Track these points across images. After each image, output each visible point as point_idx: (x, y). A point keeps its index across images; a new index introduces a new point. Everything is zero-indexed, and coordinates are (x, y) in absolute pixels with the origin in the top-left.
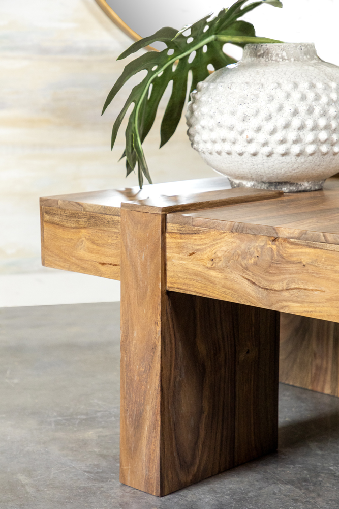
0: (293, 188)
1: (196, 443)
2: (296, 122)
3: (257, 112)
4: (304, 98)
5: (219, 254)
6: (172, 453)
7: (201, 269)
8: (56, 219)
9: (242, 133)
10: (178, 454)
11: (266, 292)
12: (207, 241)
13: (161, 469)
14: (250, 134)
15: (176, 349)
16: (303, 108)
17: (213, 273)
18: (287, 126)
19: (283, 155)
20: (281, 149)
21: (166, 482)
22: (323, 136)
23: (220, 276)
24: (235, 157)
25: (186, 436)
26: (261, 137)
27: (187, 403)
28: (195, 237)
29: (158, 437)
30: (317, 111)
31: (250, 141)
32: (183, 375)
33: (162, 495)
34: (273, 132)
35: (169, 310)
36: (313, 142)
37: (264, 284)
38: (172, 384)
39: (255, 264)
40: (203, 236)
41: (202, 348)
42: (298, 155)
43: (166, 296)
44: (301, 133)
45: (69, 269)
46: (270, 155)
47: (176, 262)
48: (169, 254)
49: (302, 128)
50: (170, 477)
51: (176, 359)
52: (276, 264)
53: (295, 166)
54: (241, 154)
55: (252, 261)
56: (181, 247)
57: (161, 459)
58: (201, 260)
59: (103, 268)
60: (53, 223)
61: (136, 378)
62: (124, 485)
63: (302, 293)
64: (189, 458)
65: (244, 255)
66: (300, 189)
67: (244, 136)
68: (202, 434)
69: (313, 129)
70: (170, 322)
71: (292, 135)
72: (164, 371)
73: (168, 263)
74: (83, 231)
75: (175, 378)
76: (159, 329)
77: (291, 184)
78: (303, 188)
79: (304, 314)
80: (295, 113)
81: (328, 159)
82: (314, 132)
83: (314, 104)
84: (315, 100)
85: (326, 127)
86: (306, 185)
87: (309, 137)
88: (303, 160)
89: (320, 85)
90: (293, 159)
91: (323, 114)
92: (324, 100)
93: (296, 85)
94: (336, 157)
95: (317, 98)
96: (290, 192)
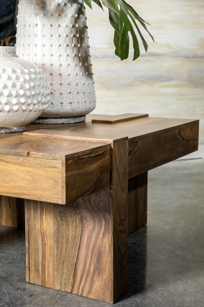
0: (8, 131)
2: (6, 92)
4: (9, 78)
16: (9, 84)
22: (22, 100)
30: (18, 85)
36: (17, 104)
42: (9, 112)
44: (9, 99)
49: (10, 95)
53: (7, 118)
66: (12, 131)
69: (16, 96)
71: (4, 100)
80: (5, 87)
81: (26, 113)
82: (17, 98)
83: (16, 82)
84: (16, 79)
85: (24, 95)
86: (15, 129)
87: (14, 101)
88: (12, 115)
89: (19, 71)
90: (6, 114)
91: (22, 87)
92: (22, 79)
93: (4, 71)
94: (31, 112)
95: (17, 78)
96: (6, 133)
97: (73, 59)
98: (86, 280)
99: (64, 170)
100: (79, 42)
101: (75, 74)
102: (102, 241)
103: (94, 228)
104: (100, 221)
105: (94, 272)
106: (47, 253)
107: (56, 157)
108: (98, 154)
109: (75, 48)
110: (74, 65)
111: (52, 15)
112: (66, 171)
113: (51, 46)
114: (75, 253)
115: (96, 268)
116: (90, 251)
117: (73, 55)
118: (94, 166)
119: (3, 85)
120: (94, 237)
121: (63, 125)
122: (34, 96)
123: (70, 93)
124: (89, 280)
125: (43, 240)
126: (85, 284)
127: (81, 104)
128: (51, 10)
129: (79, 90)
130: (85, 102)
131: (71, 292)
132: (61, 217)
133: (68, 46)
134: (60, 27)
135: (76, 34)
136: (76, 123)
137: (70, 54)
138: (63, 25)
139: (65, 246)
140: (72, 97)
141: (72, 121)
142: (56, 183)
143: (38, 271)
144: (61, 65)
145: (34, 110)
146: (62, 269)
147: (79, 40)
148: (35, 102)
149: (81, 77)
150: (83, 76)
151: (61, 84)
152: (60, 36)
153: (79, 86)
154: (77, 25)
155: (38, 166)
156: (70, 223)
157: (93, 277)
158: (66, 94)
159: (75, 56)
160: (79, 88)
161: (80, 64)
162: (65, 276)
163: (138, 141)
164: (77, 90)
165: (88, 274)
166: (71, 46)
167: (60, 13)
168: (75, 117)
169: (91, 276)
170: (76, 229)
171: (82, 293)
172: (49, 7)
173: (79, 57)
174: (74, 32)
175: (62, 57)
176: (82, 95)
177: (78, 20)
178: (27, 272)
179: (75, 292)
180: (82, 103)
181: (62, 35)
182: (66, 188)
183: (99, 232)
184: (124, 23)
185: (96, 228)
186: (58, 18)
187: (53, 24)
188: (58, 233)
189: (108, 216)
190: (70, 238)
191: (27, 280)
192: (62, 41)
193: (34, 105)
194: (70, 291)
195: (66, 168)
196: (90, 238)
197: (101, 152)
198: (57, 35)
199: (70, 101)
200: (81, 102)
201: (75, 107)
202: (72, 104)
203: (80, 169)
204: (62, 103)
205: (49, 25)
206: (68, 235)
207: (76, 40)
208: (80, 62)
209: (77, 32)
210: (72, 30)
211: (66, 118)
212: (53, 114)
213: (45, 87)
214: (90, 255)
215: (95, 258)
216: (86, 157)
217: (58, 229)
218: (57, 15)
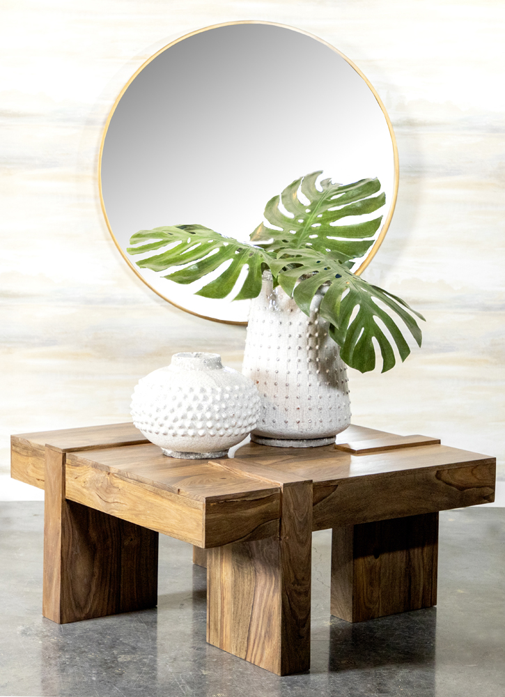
0: (198, 457)
1: (88, 594)
2: (190, 415)
3: (165, 407)
4: (195, 398)
5: (87, 479)
6: (69, 598)
7: (80, 487)
8: (18, 449)
9: (156, 419)
10: (74, 599)
11: (105, 503)
12: (82, 471)
13: (61, 607)
14: (161, 421)
15: (73, 534)
16: (195, 405)
17: (85, 490)
18: (184, 417)
19: (183, 436)
20: (181, 432)
21: (64, 615)
22: (209, 424)
23: (87, 492)
24: (154, 434)
25: (80, 589)
26: (168, 423)
27: (81, 568)
28: (78, 468)
29: (60, 588)
30: (205, 408)
31: (161, 425)
32: (79, 551)
33: (61, 623)
34: (175, 421)
35: (67, 510)
36: (202, 428)
37: (104, 498)
38: (69, 556)
39: (101, 487)
40: (81, 468)
41: (93, 535)
42: (193, 436)
43: (65, 502)
44: (194, 422)
45: (23, 481)
46: (174, 435)
47: (70, 482)
48: (67, 477)
49: (194, 419)
50: (68, 613)
51: (73, 540)
52: (109, 488)
53: (193, 443)
54: (157, 433)
55: (100, 485)
56: (72, 473)
57: (61, 601)
58: (80, 482)
59: (38, 482)
60: (16, 452)
61: (50, 551)
62: (44, 617)
63: (119, 505)
64: (82, 603)
65: (97, 481)
66: (203, 457)
67: (158, 421)
68: (94, 589)
69: (201, 420)
70: (69, 518)
71: (187, 423)
72: (64, 547)
73: (67, 482)
74: (30, 458)
75: (72, 552)
76: (60, 522)
77: (196, 454)
78: (205, 456)
79: (120, 517)
80: (190, 409)
81: (216, 439)
82: (203, 422)
83: (202, 403)
84: (204, 400)
85: (211, 419)
86: (207, 455)
87: (199, 425)
88: (197, 440)
89: (209, 390)
90: (191, 439)
91: (209, 409)
92: (210, 400)
93: (192, 390)
94: (223, 438)
95: (205, 398)
96: (196, 459)
97: (306, 365)
98: (258, 646)
99: (205, 512)
100: (319, 343)
101: (308, 384)
102: (272, 601)
103: (265, 584)
104: (271, 576)
105: (265, 636)
106: (225, 610)
107: (199, 498)
108: (258, 498)
109: (311, 351)
110: (308, 372)
111: (282, 310)
112: (206, 514)
113: (279, 348)
114: (249, 612)
115: (267, 632)
116: (262, 611)
117: (308, 359)
118: (252, 511)
119: (187, 407)
120: (265, 595)
121: (291, 449)
122: (225, 419)
123: (298, 409)
124: (260, 646)
125: (222, 594)
126: (257, 651)
127: (313, 424)
128: (282, 305)
129: (312, 405)
130: (321, 422)
131: (245, 660)
132: (238, 566)
133: (300, 348)
134: (292, 325)
135: (315, 333)
136: (312, 447)
137: (302, 359)
138: (296, 323)
139: (241, 603)
140: (301, 414)
141: (305, 445)
142: (198, 525)
143: (216, 630)
144: (289, 373)
145: (226, 435)
146: (238, 629)
147: (319, 341)
148: (227, 426)
149: (317, 389)
150: (321, 387)
151: (287, 398)
152: (290, 336)
153: (313, 400)
154: (316, 322)
155: (185, 505)
156: (246, 576)
157: (264, 643)
158: (292, 410)
159: (311, 361)
160: (314, 402)
161: (318, 372)
162: (240, 640)
163: (337, 486)
164: (310, 405)
165: (260, 639)
166: (305, 349)
167: (293, 308)
168: (310, 439)
169: (262, 640)
170: (251, 583)
171: (254, 662)
172: (280, 301)
173: (317, 363)
174: (311, 331)
175: (291, 363)
176: (317, 412)
177: (318, 316)
178: (208, 630)
179: (248, 660)
180: (316, 423)
181: (293, 335)
182: (206, 531)
183: (270, 590)
184: (363, 329)
185: (268, 584)
186: (289, 315)
187: (283, 322)
188: (235, 586)
189: (277, 570)
190: (245, 593)
191: (207, 641)
192: (293, 342)
193: (227, 429)
194: (244, 658)
195: (207, 510)
196: (262, 595)
197: (265, 496)
198: (288, 335)
199: (298, 420)
200: (314, 422)
201: (305, 427)
202: (301, 424)
203: (227, 513)
204: (286, 422)
205: (278, 322)
206: (244, 589)
207: (314, 340)
208: (318, 368)
209: (316, 331)
210: (308, 328)
211: (297, 440)
212: (276, 435)
213: (244, 407)
214: (262, 616)
215: (266, 620)
216: (239, 500)
217: (235, 581)
218: (289, 310)
